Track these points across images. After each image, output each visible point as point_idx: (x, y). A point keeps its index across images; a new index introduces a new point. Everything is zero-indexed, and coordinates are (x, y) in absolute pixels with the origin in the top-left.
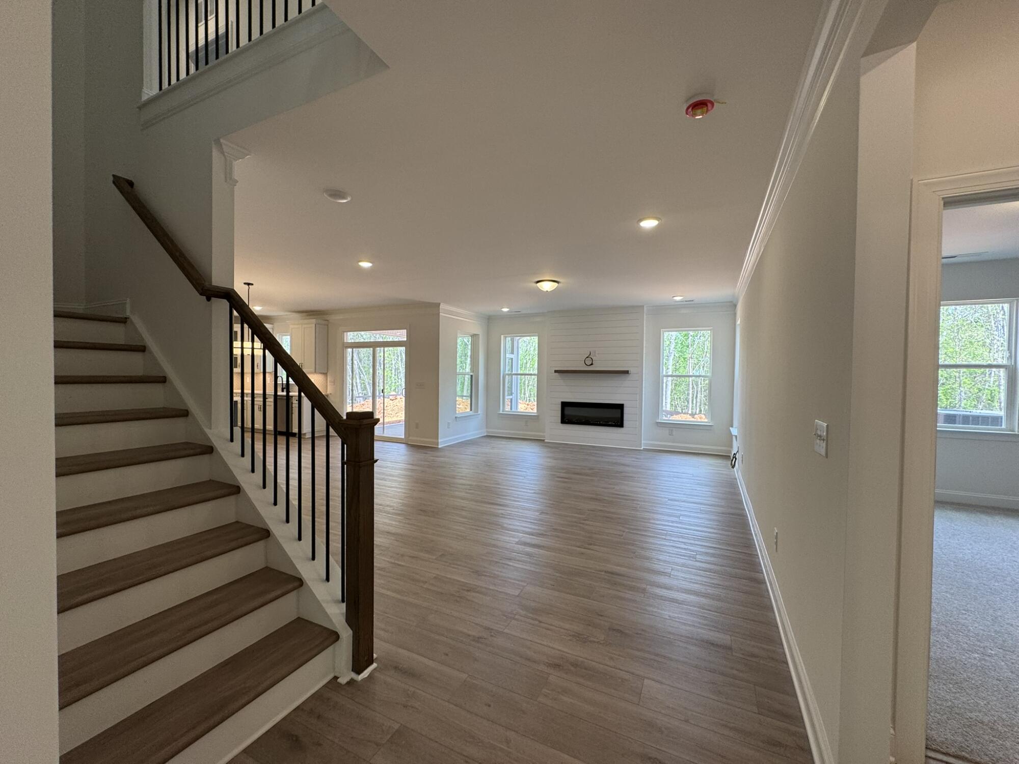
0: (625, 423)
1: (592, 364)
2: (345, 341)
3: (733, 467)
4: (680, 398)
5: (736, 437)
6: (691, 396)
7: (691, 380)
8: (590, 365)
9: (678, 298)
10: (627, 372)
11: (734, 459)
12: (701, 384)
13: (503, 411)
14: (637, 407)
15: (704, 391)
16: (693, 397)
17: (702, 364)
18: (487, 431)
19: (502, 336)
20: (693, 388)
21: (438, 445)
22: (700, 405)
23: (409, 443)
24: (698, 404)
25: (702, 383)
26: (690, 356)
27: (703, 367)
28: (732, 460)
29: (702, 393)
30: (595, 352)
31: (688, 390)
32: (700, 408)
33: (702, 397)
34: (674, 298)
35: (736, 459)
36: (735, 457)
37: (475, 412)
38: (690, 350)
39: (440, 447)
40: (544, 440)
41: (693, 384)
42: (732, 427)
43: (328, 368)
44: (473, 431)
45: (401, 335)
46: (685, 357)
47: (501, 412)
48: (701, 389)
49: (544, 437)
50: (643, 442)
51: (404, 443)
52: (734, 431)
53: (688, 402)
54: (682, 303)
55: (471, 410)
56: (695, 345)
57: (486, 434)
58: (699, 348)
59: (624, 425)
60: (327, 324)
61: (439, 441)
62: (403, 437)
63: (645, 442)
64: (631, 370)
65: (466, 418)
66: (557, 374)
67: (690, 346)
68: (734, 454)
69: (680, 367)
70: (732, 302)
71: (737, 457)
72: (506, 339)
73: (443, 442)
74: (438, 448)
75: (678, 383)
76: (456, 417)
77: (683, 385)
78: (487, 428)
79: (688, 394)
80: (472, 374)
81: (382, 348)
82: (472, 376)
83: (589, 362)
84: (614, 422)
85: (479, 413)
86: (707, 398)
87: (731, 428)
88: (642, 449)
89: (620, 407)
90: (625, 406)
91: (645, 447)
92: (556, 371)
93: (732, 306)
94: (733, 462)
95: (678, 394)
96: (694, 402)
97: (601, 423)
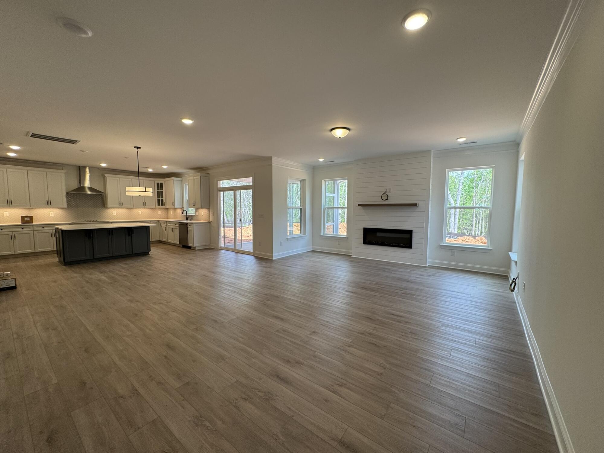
0: (414, 245)
1: (387, 199)
2: (219, 187)
3: (513, 291)
4: (466, 224)
5: (516, 262)
6: (474, 222)
7: (474, 211)
8: (386, 200)
9: (461, 140)
10: (415, 205)
11: (514, 283)
12: (482, 214)
13: (324, 234)
14: (423, 233)
15: (485, 219)
16: (476, 223)
17: (484, 200)
18: (313, 248)
19: (323, 181)
20: (476, 217)
21: (273, 258)
22: (481, 229)
23: (255, 255)
24: (480, 228)
25: (484, 213)
26: (475, 195)
27: (485, 202)
28: (511, 284)
29: (484, 220)
30: (390, 189)
31: (473, 218)
32: (481, 230)
33: (483, 223)
34: (458, 140)
35: (515, 284)
36: (514, 280)
37: (303, 235)
38: (475, 190)
39: (273, 259)
40: (351, 255)
41: (476, 214)
42: (511, 251)
43: (210, 206)
44: (300, 248)
45: (249, 181)
46: (471, 195)
47: (322, 235)
48: (483, 217)
49: (351, 253)
50: (428, 260)
51: (252, 255)
52: (514, 256)
53: (472, 226)
54: (466, 145)
55: (301, 233)
56: (479, 187)
57: (312, 250)
58: (482, 189)
59: (413, 247)
60: (208, 176)
61: (273, 255)
62: (252, 251)
63: (430, 260)
64: (419, 203)
65: (297, 238)
66: (360, 207)
67: (475, 188)
68: (514, 279)
69: (467, 202)
70: (515, 141)
71: (517, 282)
72: (326, 182)
73: (276, 256)
74: (272, 260)
75: (465, 213)
76: (287, 238)
77: (469, 214)
78: (312, 246)
79: (472, 221)
80: (301, 208)
81: (240, 191)
82: (301, 209)
83: (385, 198)
84: (404, 244)
85: (306, 235)
86: (487, 224)
87: (509, 252)
88: (427, 266)
89: (410, 232)
90: (413, 232)
91: (429, 265)
92: (359, 205)
93: (516, 145)
94: (512, 287)
95: (465, 221)
96: (477, 226)
97: (394, 244)
